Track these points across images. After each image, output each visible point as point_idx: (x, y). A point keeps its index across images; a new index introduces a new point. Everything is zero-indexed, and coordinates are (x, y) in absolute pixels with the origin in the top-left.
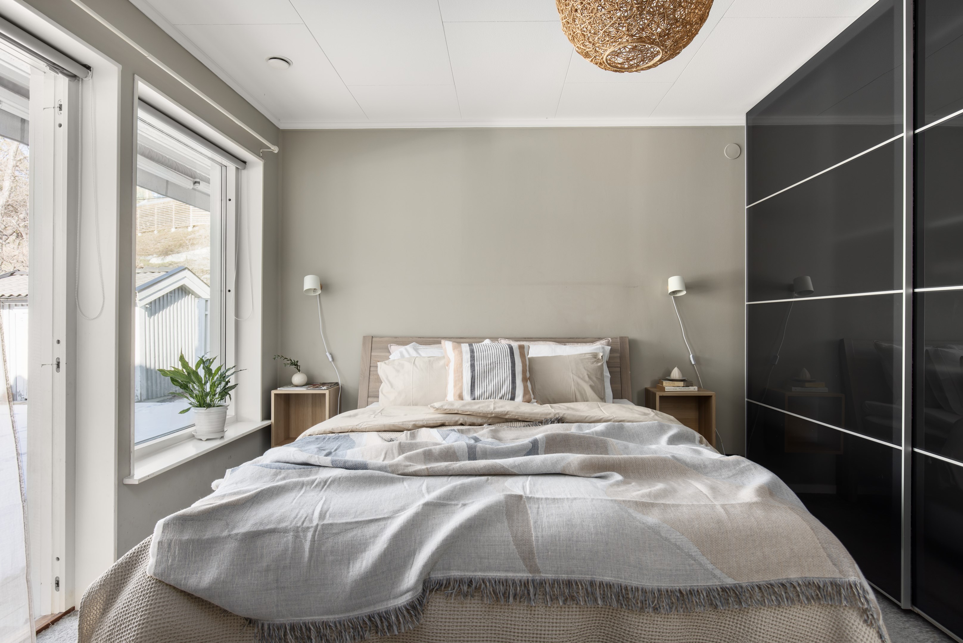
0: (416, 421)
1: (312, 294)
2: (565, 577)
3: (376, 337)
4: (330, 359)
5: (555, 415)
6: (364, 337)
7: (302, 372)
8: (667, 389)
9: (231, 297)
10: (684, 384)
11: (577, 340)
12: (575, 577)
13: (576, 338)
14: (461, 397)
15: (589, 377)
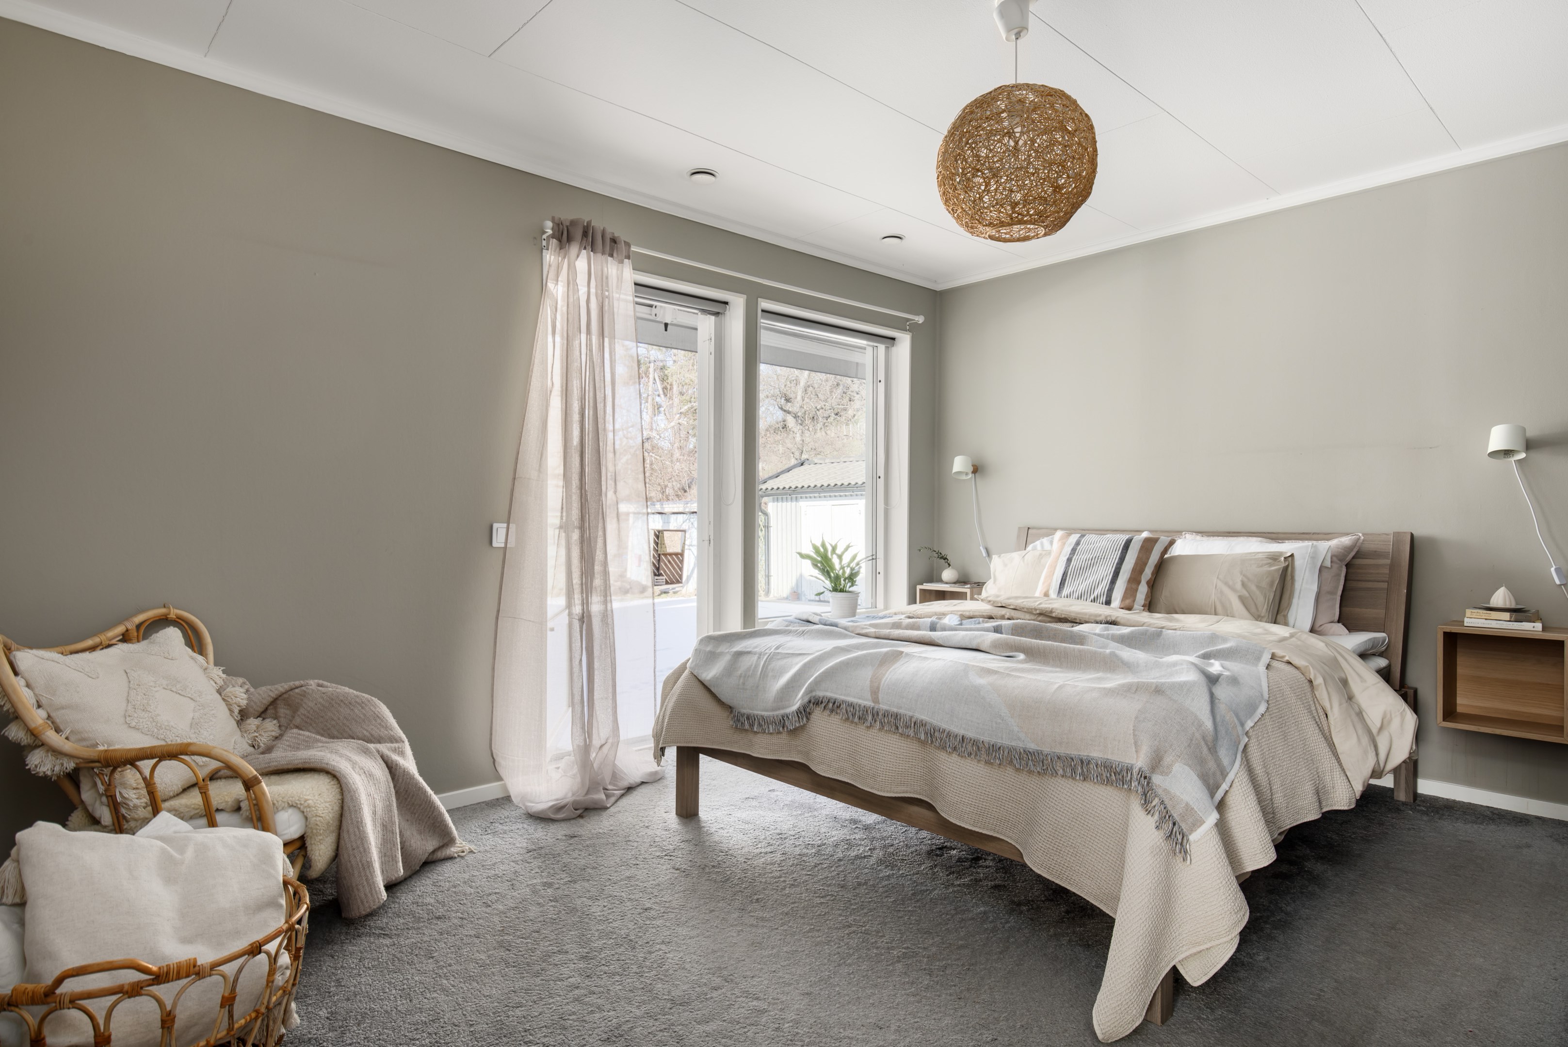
0: (964, 611)
1: (964, 477)
2: (895, 710)
3: (1034, 528)
4: (984, 554)
5: (1106, 617)
6: (1020, 528)
7: (952, 568)
8: (1468, 622)
9: (881, 482)
10: (1511, 617)
11: (1315, 536)
12: (902, 711)
13: (1314, 534)
14: (1046, 595)
15: (1244, 585)
